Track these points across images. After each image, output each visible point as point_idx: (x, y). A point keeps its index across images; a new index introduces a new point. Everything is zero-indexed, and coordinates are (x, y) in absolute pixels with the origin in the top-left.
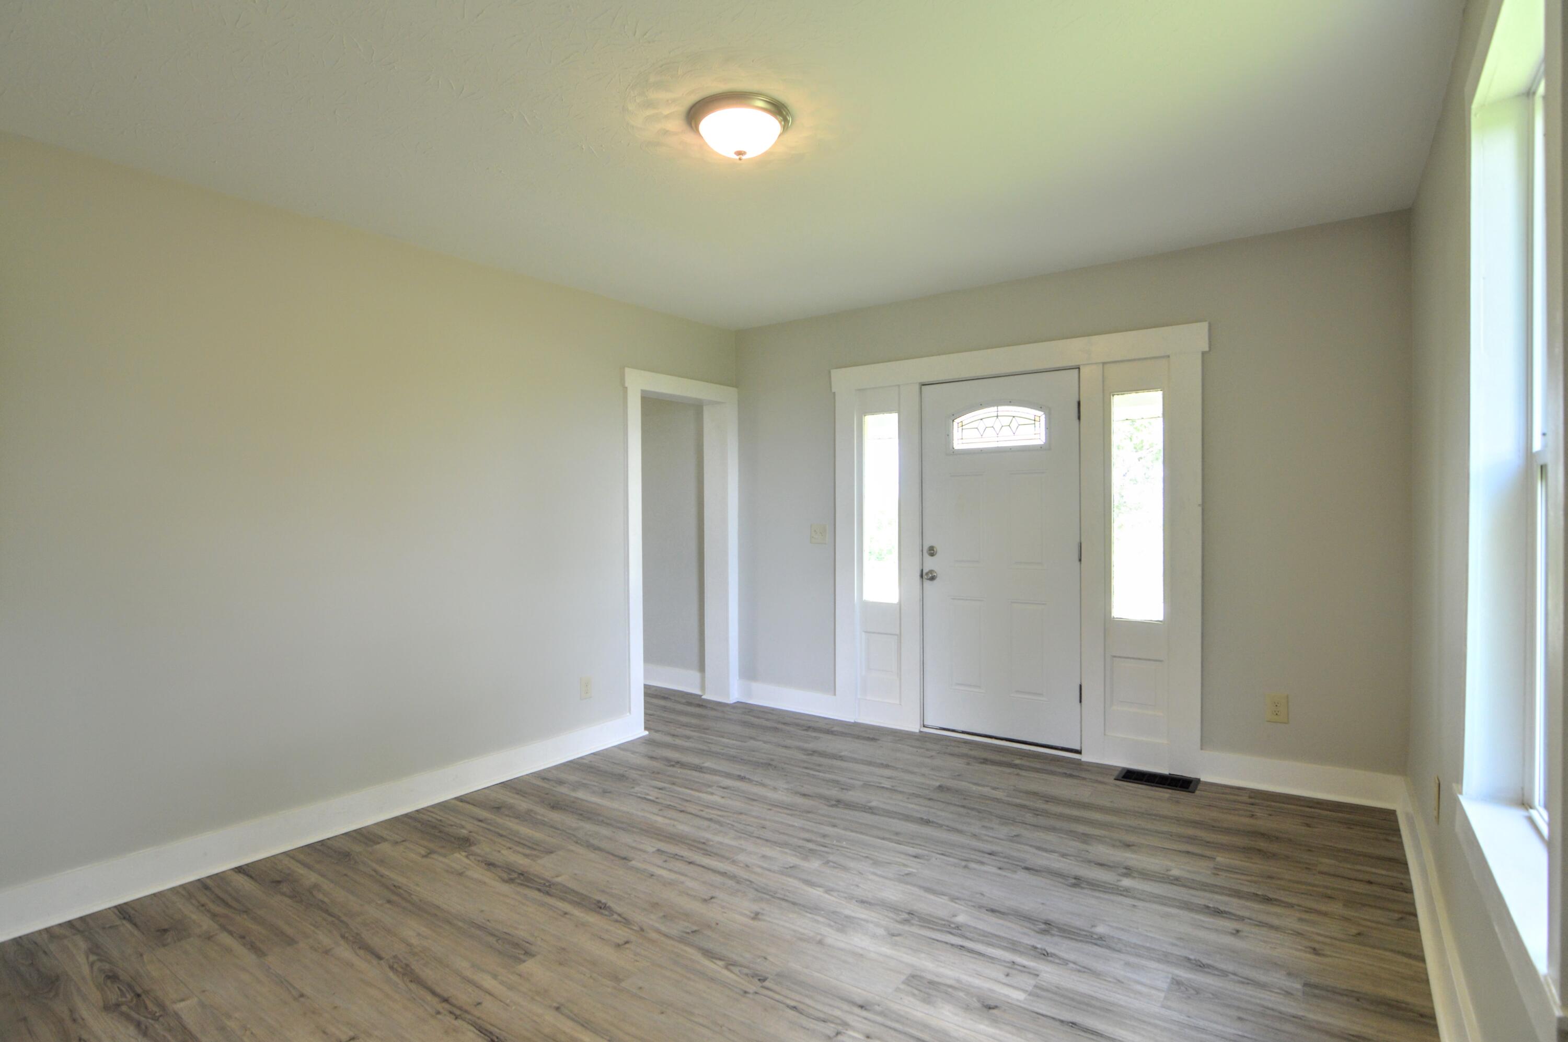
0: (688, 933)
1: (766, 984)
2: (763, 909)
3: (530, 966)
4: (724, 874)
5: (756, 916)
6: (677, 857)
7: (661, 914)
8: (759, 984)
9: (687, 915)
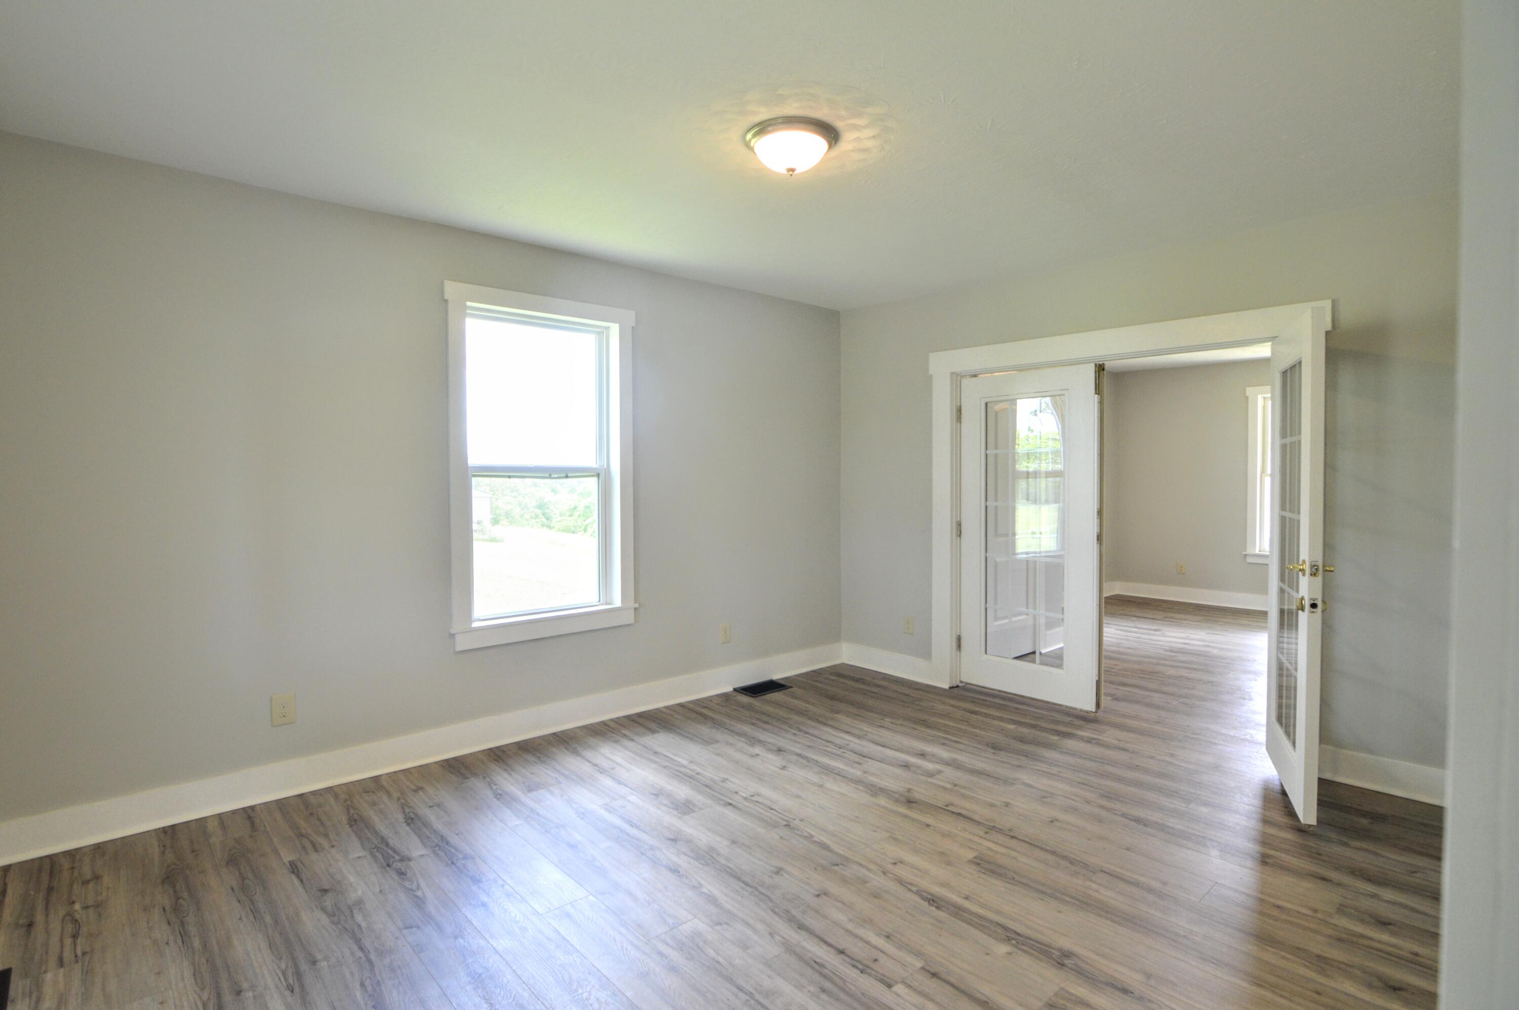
0: (841, 864)
1: (785, 823)
2: (770, 877)
3: (971, 855)
4: (801, 927)
5: (779, 871)
6: (861, 967)
7: (868, 885)
8: (791, 824)
9: (844, 881)
